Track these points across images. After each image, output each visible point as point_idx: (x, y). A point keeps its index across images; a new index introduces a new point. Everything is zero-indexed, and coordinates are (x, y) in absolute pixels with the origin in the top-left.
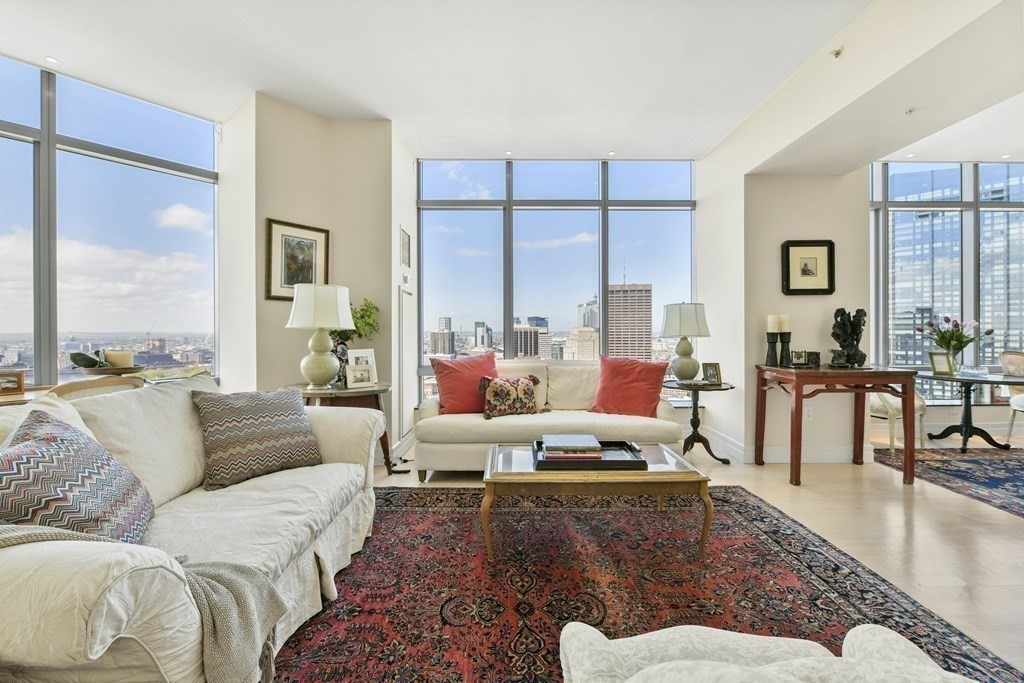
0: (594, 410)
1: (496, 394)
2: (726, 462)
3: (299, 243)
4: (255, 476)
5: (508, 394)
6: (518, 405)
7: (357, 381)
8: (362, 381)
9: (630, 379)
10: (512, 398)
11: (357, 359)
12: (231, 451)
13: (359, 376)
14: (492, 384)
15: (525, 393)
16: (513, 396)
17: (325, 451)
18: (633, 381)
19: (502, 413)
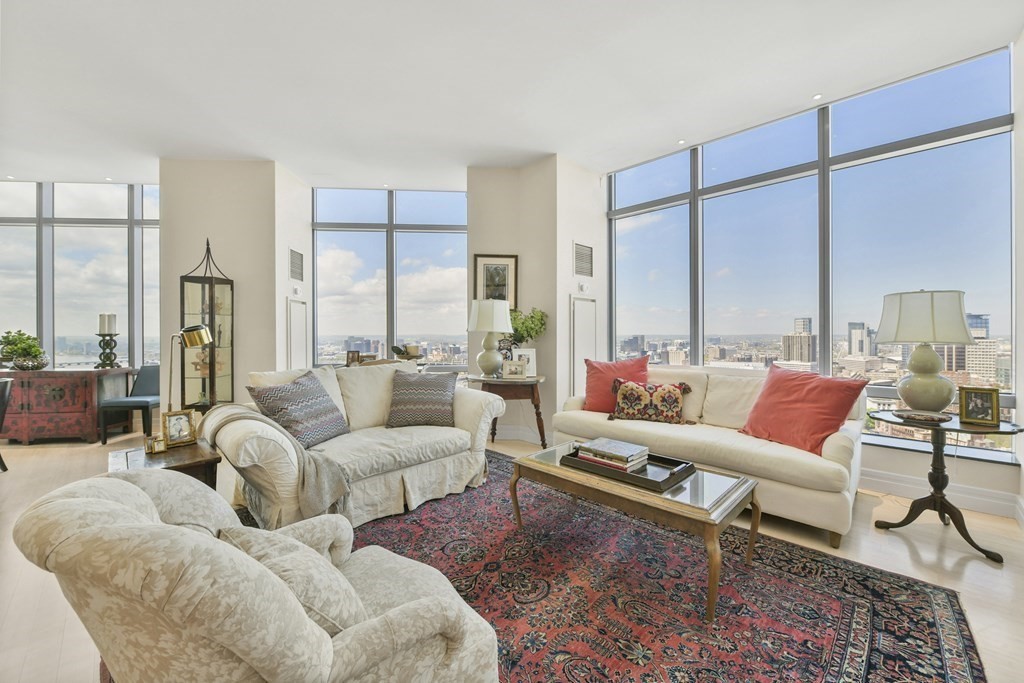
0: (744, 431)
1: (625, 397)
2: (995, 558)
3: (496, 269)
4: (410, 425)
5: (639, 398)
6: (651, 411)
7: (512, 373)
8: (516, 373)
9: (793, 397)
10: (643, 403)
11: (520, 356)
12: (408, 406)
13: (513, 369)
14: (622, 386)
15: (664, 400)
16: (646, 400)
17: (458, 419)
18: (796, 401)
19: (631, 417)
